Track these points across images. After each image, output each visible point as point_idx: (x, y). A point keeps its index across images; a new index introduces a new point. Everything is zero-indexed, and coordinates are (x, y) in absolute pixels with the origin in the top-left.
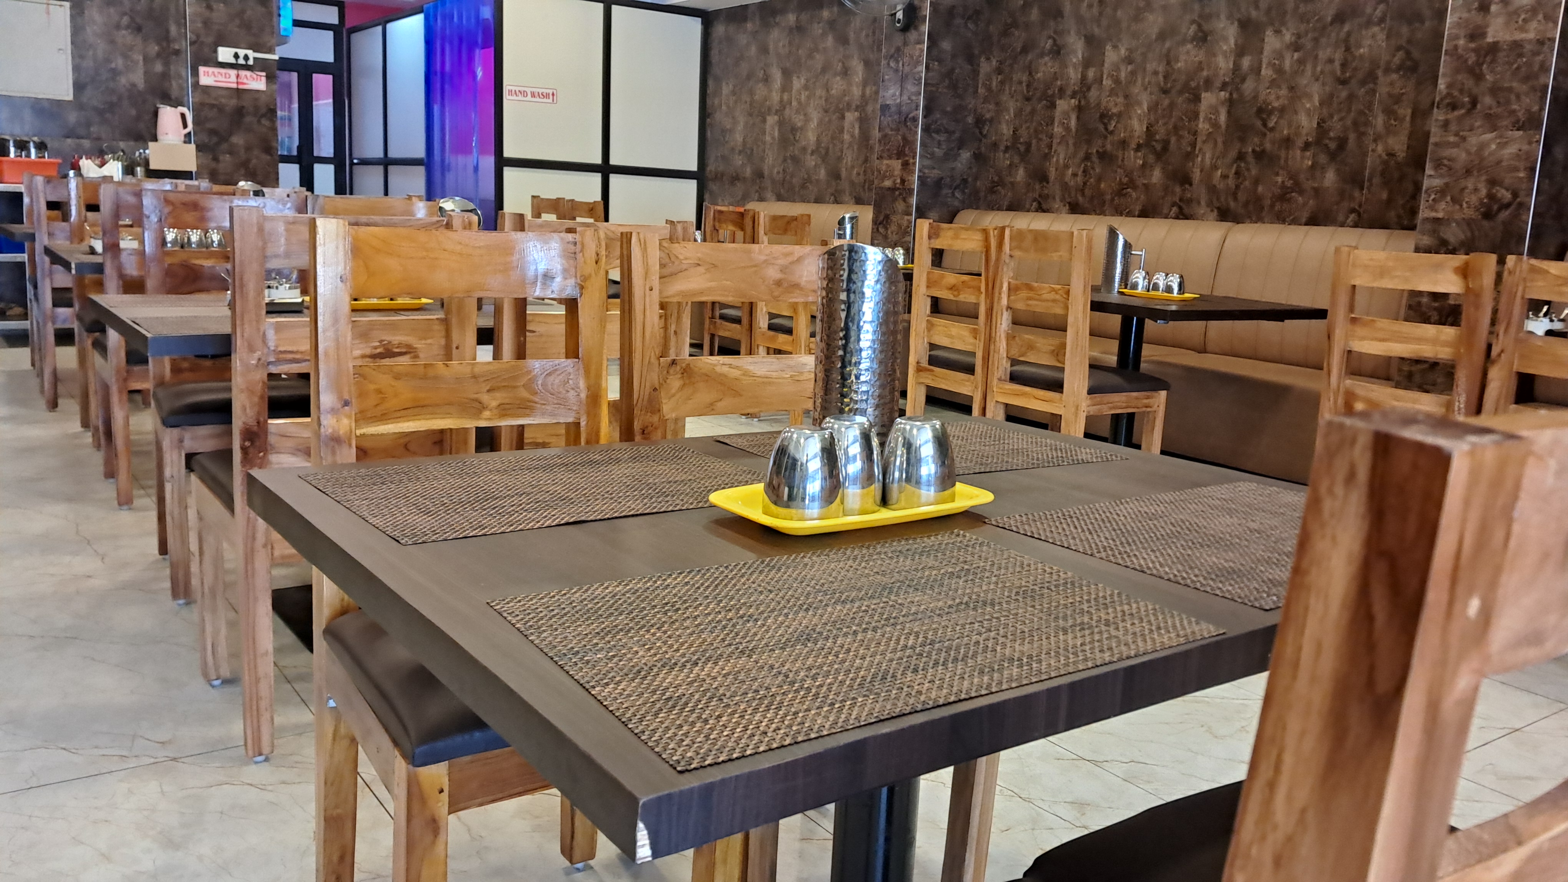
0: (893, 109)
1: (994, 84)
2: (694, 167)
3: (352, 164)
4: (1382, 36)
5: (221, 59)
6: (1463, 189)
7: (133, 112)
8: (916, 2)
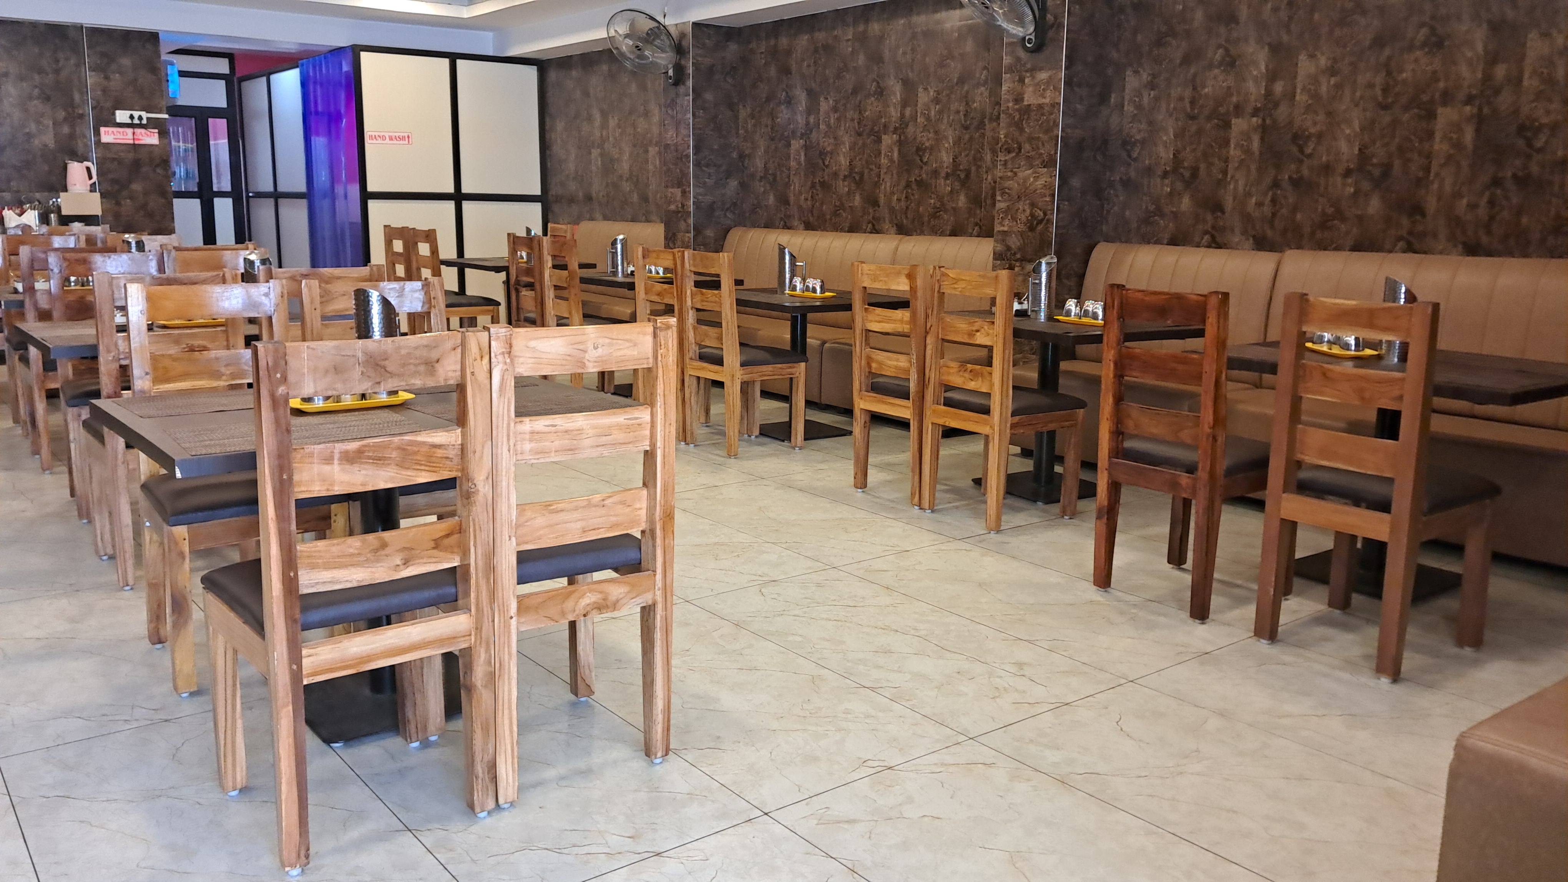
0: (672, 148)
1: (750, 126)
2: (538, 192)
3: (248, 197)
4: (986, 94)
5: (118, 120)
6: (1017, 210)
7: (46, 168)
8: (683, 62)
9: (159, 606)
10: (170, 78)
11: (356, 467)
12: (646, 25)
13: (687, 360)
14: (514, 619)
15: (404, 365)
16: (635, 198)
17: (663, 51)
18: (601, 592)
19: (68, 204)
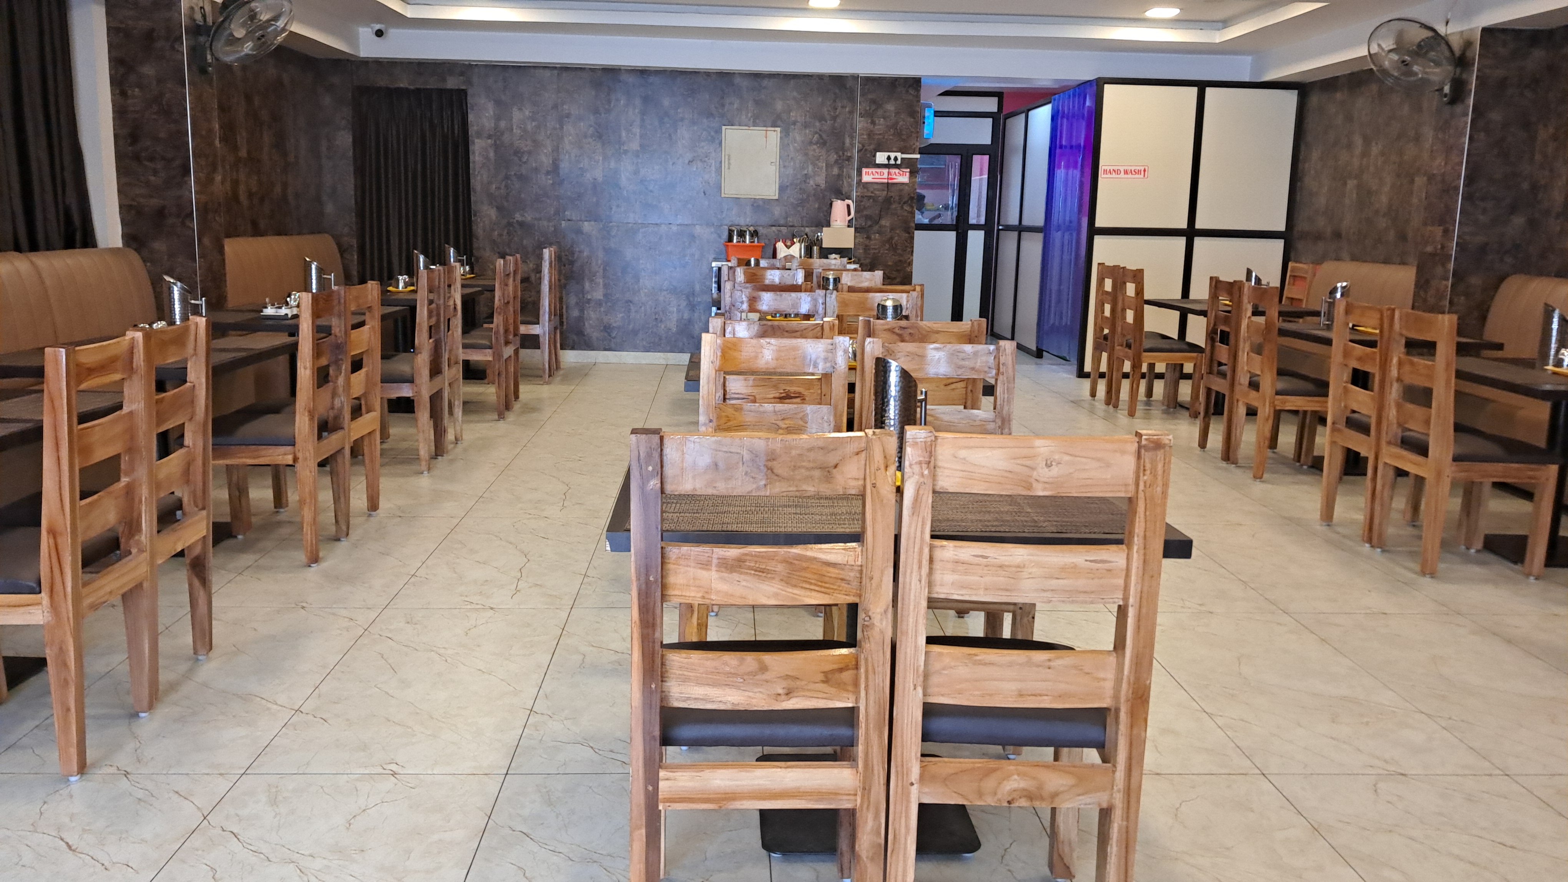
0: (1439, 178)
2: (1282, 227)
3: (999, 230)
5: (878, 161)
7: (816, 205)
8: (1464, 76)
10: (926, 119)
11: (735, 576)
12: (1418, 35)
13: (1383, 444)
14: (915, 786)
15: (795, 468)
16: (1391, 235)
17: (1437, 64)
18: (1034, 778)
19: (830, 237)
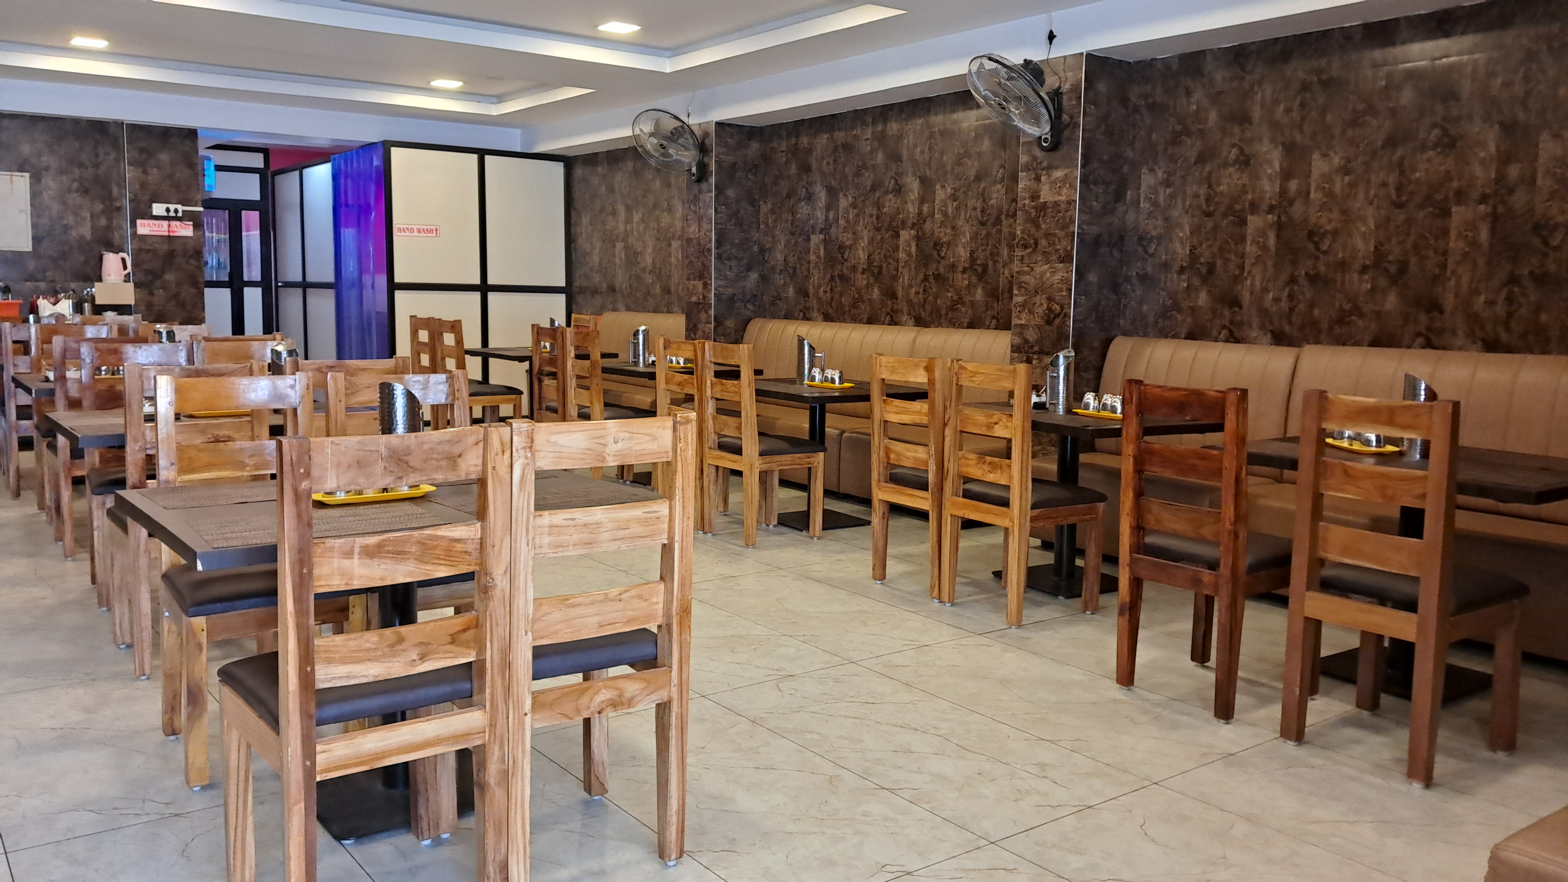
0: (695, 241)
1: (770, 221)
2: (562, 283)
3: (277, 287)
4: (1003, 192)
5: (155, 213)
6: (1034, 304)
7: (82, 259)
8: (706, 160)
9: (174, 697)
10: (206, 173)
11: (376, 561)
12: (670, 124)
13: (706, 450)
14: (529, 715)
15: (426, 460)
16: (658, 289)
17: (687, 149)
18: (616, 689)
19: (102, 293)
